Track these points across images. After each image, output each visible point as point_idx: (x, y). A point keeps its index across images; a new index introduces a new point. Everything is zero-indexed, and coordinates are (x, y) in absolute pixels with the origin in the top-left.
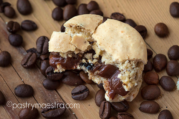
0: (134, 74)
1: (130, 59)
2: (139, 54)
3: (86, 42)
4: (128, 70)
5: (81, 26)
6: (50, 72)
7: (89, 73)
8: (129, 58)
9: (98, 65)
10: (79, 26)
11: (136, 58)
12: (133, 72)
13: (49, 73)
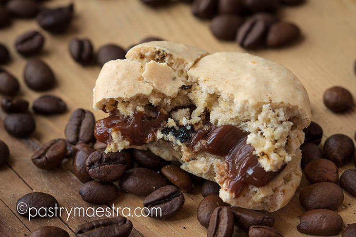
0: (283, 134)
1: (273, 101)
2: (293, 97)
3: (175, 78)
4: (269, 125)
5: (164, 51)
6: (95, 161)
7: (184, 148)
8: (270, 100)
9: (203, 128)
10: (159, 52)
11: (286, 102)
12: (280, 129)
13: (94, 165)
